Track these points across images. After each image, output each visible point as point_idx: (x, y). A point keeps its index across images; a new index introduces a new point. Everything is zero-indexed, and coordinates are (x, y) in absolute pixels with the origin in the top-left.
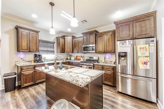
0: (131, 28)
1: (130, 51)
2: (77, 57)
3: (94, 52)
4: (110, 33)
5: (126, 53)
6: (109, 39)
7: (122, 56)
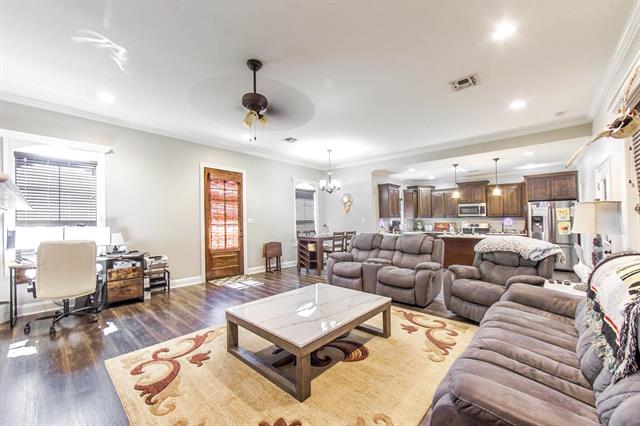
0: (548, 187)
1: (546, 215)
2: (436, 224)
3: (484, 215)
4: (515, 187)
5: (541, 218)
6: (512, 195)
7: (537, 222)
